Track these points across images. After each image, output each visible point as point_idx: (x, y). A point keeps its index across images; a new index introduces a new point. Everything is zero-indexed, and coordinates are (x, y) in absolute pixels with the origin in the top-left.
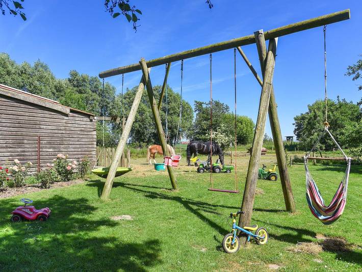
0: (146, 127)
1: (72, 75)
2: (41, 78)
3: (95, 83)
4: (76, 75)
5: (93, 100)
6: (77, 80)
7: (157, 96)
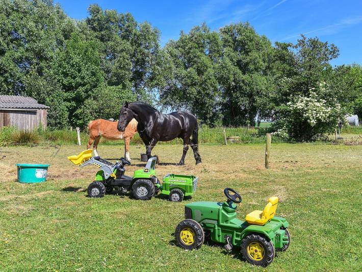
0: (208, 94)
1: (92, 12)
2: (41, 18)
3: (127, 24)
4: (98, 12)
5: (122, 51)
6: (99, 20)
7: (229, 42)
